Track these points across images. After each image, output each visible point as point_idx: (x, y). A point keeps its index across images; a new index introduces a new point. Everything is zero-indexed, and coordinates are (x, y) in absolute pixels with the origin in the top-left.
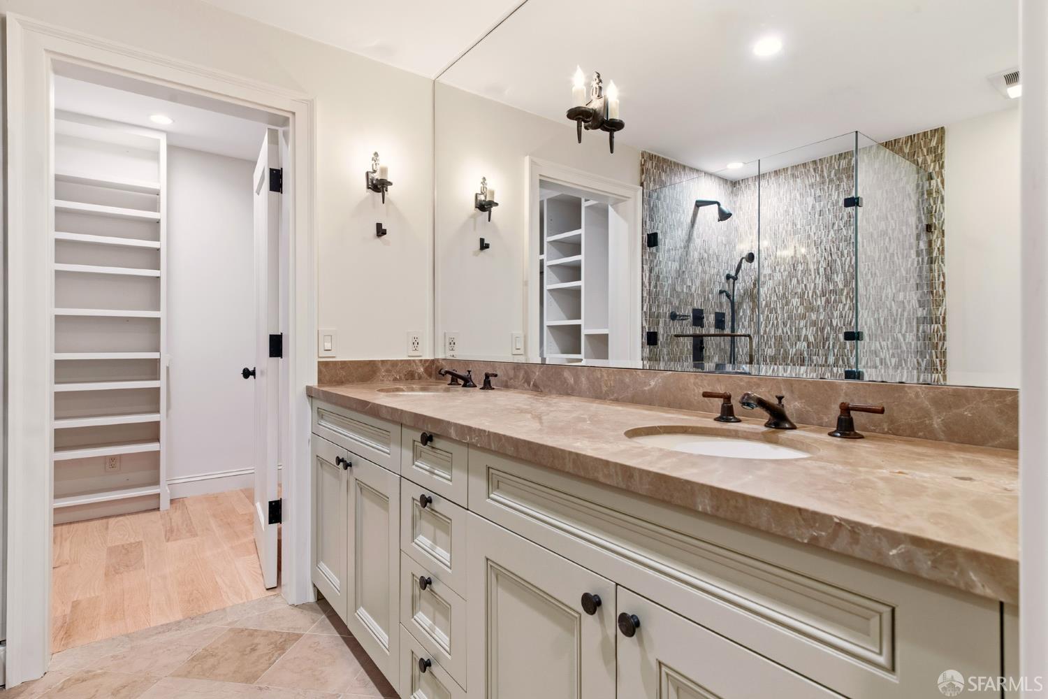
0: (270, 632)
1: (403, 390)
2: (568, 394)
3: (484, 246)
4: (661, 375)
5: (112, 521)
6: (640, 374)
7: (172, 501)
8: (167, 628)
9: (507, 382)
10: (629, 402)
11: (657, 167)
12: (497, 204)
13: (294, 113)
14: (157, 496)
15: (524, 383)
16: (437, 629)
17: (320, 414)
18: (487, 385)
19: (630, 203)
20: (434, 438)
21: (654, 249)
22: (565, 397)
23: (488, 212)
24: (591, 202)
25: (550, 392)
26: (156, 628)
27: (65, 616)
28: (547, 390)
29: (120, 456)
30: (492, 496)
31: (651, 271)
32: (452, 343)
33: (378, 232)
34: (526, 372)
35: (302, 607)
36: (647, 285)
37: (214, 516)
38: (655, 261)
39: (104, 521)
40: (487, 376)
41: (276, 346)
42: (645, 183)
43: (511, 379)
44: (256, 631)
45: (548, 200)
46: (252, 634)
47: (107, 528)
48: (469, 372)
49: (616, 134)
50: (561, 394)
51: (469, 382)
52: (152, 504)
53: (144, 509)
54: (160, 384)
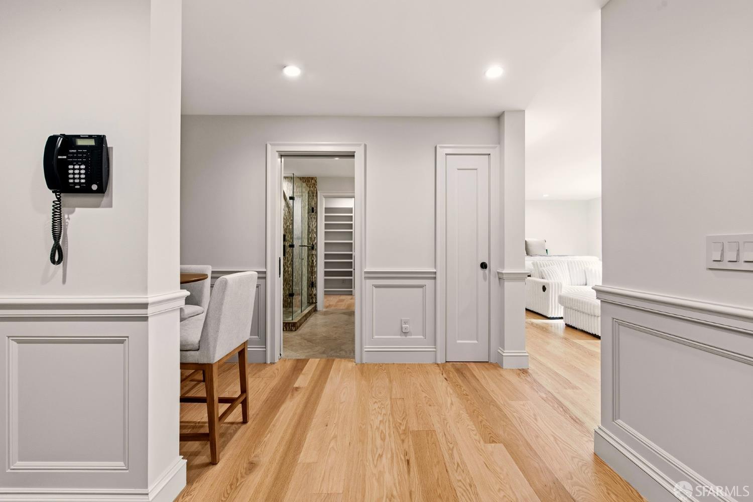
14: (352, 291)
53: (350, 294)
54: (352, 261)
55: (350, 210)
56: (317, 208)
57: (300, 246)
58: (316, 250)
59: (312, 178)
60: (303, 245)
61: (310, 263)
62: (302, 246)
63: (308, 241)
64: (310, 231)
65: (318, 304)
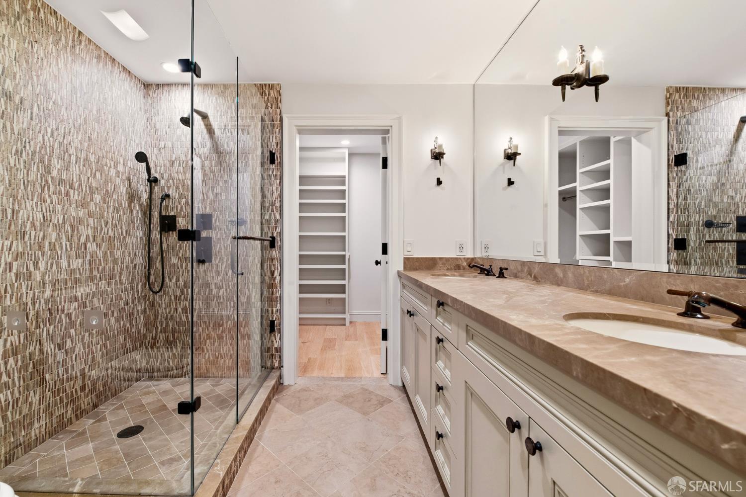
0: (379, 395)
1: (448, 276)
2: (559, 285)
3: (510, 183)
4: (635, 274)
5: (328, 327)
6: (617, 273)
7: (351, 322)
8: (338, 379)
9: (516, 273)
10: (607, 294)
11: (686, 96)
12: (520, 154)
13: (391, 126)
14: (344, 319)
15: (528, 275)
16: (446, 418)
17: (404, 286)
18: (501, 275)
19: (654, 133)
20: (445, 304)
21: (683, 168)
22: (555, 286)
23: (513, 161)
24: (618, 138)
25: (545, 282)
26: (334, 378)
27: (305, 363)
28: (543, 281)
29: (332, 298)
30: (469, 343)
31: (679, 186)
32: (487, 248)
33: (437, 183)
34: (529, 268)
35: (395, 387)
36: (675, 198)
37: (367, 333)
38: (685, 178)
39: (325, 326)
40: (501, 269)
41: (385, 249)
42: (671, 114)
43: (519, 272)
44: (372, 392)
45: (580, 142)
46: (371, 392)
47: (325, 330)
48: (491, 266)
49: (601, 87)
50: (553, 284)
51: (490, 272)
52: (342, 322)
53: (340, 324)
54: (345, 266)
55: (341, 180)
56: (281, 153)
57: (235, 238)
58: (281, 248)
59: (271, 87)
60: (241, 235)
61: (267, 278)
62: (240, 238)
63: (262, 230)
64: (267, 205)
65: (285, 370)
